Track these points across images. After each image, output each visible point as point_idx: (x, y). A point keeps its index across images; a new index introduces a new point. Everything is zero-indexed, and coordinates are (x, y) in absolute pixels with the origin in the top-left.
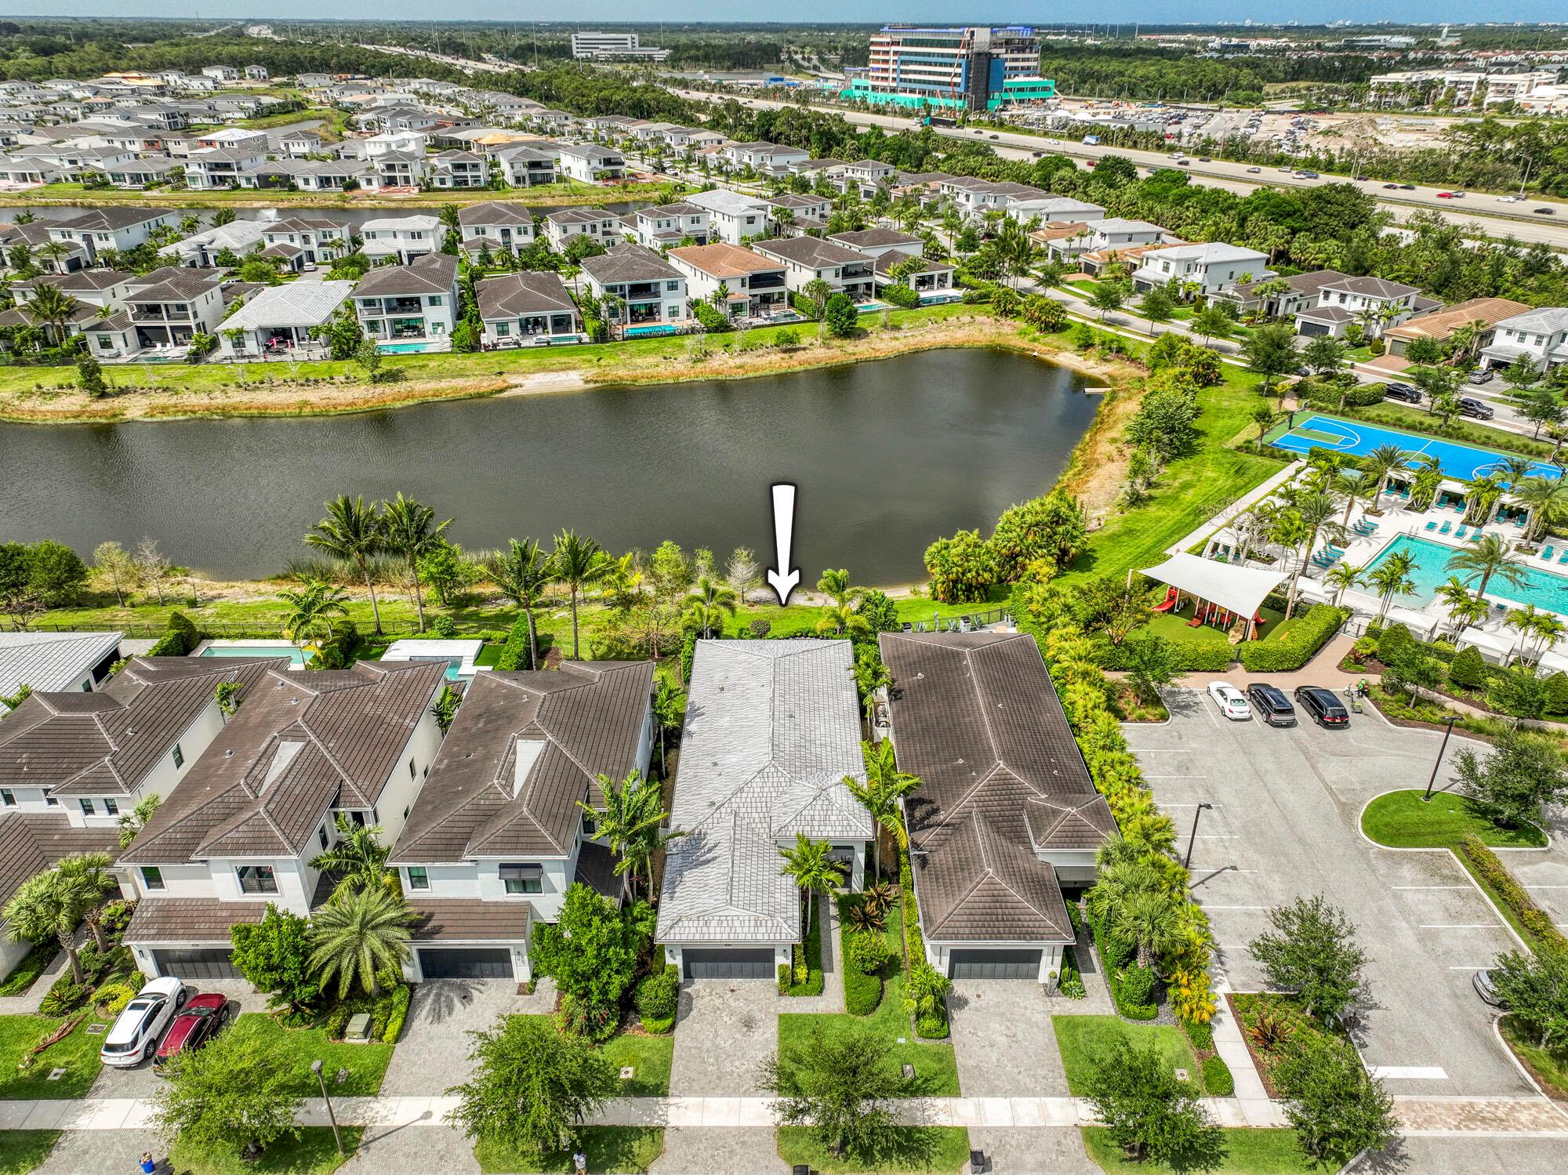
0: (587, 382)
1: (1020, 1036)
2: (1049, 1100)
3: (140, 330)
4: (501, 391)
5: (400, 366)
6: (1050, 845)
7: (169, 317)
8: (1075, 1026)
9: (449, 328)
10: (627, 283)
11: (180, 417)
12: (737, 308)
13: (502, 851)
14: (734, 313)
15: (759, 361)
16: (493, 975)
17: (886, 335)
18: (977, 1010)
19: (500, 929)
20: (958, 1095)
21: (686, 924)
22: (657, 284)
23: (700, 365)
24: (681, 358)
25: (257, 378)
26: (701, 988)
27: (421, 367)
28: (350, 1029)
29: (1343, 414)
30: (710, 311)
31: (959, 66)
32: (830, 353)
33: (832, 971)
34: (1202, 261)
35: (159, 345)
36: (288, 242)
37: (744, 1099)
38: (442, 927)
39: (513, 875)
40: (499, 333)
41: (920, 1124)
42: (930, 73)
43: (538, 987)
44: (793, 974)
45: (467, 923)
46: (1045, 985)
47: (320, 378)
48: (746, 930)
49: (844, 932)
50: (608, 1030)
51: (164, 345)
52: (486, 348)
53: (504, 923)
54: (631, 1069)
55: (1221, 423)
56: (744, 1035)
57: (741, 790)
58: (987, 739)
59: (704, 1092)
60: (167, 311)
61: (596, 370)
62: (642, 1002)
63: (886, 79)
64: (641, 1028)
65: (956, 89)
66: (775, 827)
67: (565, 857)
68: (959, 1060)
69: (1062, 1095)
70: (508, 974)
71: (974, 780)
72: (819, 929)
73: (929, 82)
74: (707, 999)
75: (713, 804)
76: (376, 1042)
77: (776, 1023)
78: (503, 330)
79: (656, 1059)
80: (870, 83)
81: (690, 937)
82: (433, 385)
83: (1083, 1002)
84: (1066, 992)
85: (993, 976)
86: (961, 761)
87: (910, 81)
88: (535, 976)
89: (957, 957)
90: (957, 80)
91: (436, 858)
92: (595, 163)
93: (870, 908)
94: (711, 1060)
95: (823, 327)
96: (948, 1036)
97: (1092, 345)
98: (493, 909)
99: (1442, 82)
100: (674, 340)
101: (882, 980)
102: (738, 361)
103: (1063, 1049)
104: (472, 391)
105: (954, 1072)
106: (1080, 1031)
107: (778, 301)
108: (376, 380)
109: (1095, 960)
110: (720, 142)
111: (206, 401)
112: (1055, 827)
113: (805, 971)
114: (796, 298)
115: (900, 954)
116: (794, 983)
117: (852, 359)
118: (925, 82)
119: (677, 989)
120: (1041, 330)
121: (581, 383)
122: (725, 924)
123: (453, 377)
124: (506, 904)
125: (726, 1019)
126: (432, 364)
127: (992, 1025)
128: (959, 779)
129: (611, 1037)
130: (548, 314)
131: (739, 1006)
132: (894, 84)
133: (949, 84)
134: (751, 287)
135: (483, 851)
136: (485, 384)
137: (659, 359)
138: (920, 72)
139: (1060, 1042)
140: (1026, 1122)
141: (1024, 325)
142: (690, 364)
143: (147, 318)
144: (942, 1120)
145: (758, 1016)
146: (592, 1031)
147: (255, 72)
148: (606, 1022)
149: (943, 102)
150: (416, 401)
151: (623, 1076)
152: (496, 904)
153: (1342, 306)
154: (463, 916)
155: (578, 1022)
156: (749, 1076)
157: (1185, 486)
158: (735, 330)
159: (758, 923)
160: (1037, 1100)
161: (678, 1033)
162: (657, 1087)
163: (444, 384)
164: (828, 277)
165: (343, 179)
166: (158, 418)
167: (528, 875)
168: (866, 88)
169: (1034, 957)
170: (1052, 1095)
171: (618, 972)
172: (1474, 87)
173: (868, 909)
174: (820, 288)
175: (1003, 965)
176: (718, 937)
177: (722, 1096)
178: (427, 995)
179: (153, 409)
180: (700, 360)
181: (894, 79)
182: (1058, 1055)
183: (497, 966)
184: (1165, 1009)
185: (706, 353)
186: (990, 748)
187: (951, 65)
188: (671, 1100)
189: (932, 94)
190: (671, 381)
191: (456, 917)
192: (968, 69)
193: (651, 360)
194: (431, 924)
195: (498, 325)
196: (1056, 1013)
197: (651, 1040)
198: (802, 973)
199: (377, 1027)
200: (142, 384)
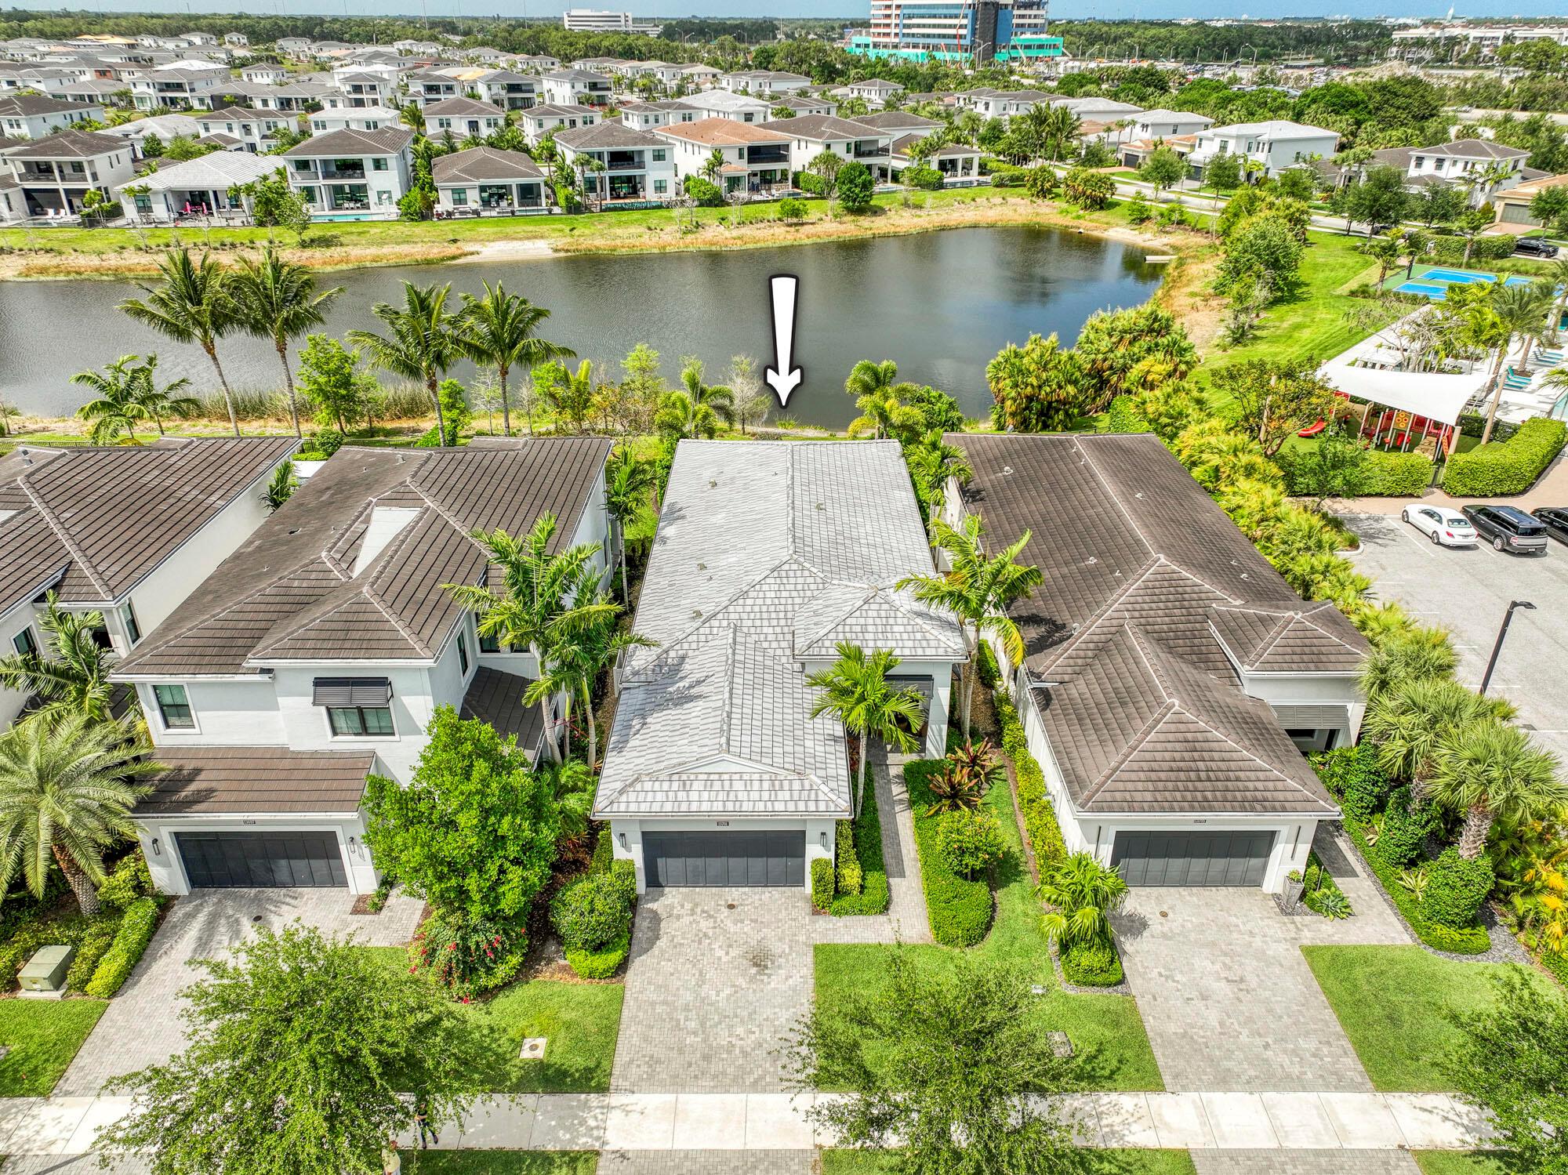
0: (556, 251)
1: (1253, 981)
2: (1336, 1098)
3: (28, 194)
4: (454, 258)
5: (335, 232)
6: (1268, 666)
7: (63, 179)
8: (1351, 964)
9: (397, 195)
10: (606, 149)
11: (61, 277)
12: (734, 182)
13: (315, 653)
14: (731, 190)
15: (759, 234)
16: (313, 882)
17: (907, 213)
18: (1164, 936)
19: (315, 796)
20: (1160, 1088)
21: (648, 786)
22: (641, 153)
23: (690, 237)
24: (668, 229)
25: (161, 241)
26: (672, 901)
27: (360, 233)
28: (27, 972)
29: (1469, 266)
30: (703, 183)
31: (965, 17)
32: (842, 227)
33: (902, 875)
34: (1265, 138)
35: (51, 212)
36: (225, 132)
37: (755, 1098)
38: (212, 791)
39: (338, 697)
40: (455, 202)
41: (1098, 1144)
42: (934, 26)
43: (391, 901)
44: (837, 877)
45: (257, 786)
46: (1276, 897)
47: (237, 242)
48: (755, 796)
49: (919, 819)
50: (502, 971)
51: (57, 213)
52: (439, 215)
53: (324, 785)
54: (542, 1042)
55: (1321, 275)
56: (752, 980)
57: (744, 595)
58: (1130, 531)
59: (678, 1083)
60: (61, 171)
61: (569, 240)
62: (566, 920)
63: (888, 34)
64: (565, 969)
65: (962, 42)
66: (801, 643)
67: (430, 663)
68: (1150, 1023)
69: (1356, 1088)
70: (338, 880)
71: (1118, 582)
72: (875, 810)
73: (934, 36)
74: (687, 920)
75: (699, 614)
76: (76, 997)
77: (809, 959)
78: (459, 197)
79: (590, 1023)
80: (870, 40)
81: (656, 807)
82: (373, 251)
83: (1348, 924)
84: (1315, 907)
85: (1184, 882)
86: (1092, 561)
87: (913, 35)
88: (387, 883)
89: (1129, 846)
90: (963, 32)
91: (198, 668)
92: (580, 87)
93: (961, 776)
94: (692, 1025)
95: (834, 204)
96: (1121, 981)
97: (1148, 218)
98: (310, 764)
99: (1466, 38)
100: (660, 212)
101: (992, 889)
102: (735, 233)
103: (1336, 1005)
104: (419, 258)
105: (1143, 1045)
106: (1359, 972)
107: (780, 181)
108: (304, 245)
109: (1350, 857)
110: (714, 76)
111: (95, 261)
112: (1271, 642)
113: (858, 872)
114: (801, 178)
115: (1015, 849)
116: (839, 893)
117: (869, 234)
118: (929, 36)
119: (632, 904)
120: (1086, 208)
121: (550, 252)
122: (717, 785)
123: (398, 243)
124: (332, 756)
125: (720, 953)
126: (373, 231)
127: (1197, 962)
128: (1094, 585)
129: (507, 985)
130: (514, 182)
131: (746, 932)
132: (897, 40)
133: (955, 37)
134: (750, 161)
135: (281, 653)
136: (435, 251)
137: (642, 229)
138: (924, 26)
139: (1327, 991)
140: (1301, 1141)
141: (1065, 206)
142: (679, 235)
143: (37, 179)
144: (1140, 1137)
145: (777, 947)
146: (469, 971)
147: (235, 39)
148: (499, 958)
149: (948, 56)
150: (351, 266)
151: (526, 1054)
152: (314, 755)
153: (1439, 174)
154: (253, 775)
155: (443, 955)
156: (761, 1053)
157: (1298, 327)
158: (728, 204)
159: (775, 788)
160: (1311, 1097)
161: (633, 977)
162: (588, 1073)
163: (386, 250)
164: (839, 150)
165: (305, 100)
166: (35, 277)
167: (366, 697)
168: (867, 46)
169: (1258, 844)
170: (1337, 1089)
171: (516, 862)
172: (1500, 43)
173: (957, 778)
174: (828, 160)
175: (1203, 861)
176: (705, 807)
177: (712, 1090)
178: (191, 916)
179: (29, 269)
180: (690, 232)
181: (896, 35)
182: (1329, 1015)
183: (318, 865)
184: (1498, 936)
185: (698, 225)
186: (1138, 542)
187: (956, 16)
188: (614, 1099)
189: (936, 48)
190: (656, 251)
191: (242, 775)
192: (975, 20)
193: (633, 230)
194: (193, 787)
195: (454, 191)
196: (1307, 942)
197: (583, 989)
198: (852, 875)
199: (79, 968)
200: (20, 246)
